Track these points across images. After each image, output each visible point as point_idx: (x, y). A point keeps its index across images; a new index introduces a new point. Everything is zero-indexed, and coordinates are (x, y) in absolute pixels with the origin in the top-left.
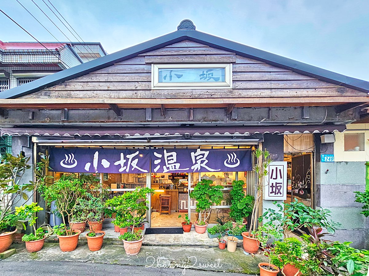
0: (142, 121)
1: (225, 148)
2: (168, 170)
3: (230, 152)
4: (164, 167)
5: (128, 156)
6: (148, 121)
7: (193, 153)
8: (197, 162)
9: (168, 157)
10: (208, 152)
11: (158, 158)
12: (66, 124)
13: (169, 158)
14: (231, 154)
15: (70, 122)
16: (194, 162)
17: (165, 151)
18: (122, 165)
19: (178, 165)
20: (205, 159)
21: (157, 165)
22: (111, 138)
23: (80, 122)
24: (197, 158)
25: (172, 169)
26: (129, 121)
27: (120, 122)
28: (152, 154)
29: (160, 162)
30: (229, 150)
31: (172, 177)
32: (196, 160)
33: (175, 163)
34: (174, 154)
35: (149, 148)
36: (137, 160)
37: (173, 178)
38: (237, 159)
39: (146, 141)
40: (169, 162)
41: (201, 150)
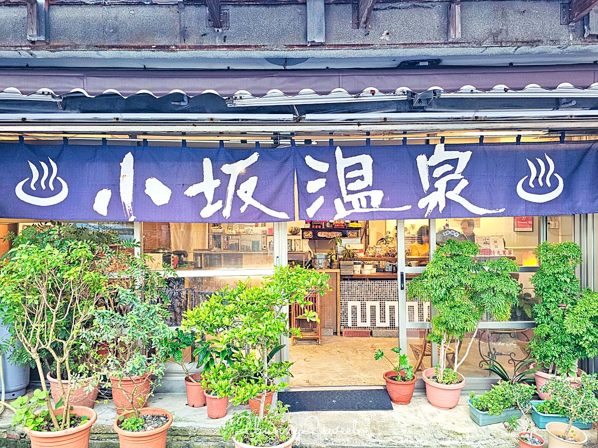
0: (293, 46)
1: (522, 140)
2: (349, 213)
3: (535, 152)
4: (338, 202)
5: (226, 168)
6: (314, 45)
7: (424, 156)
8: (436, 185)
9: (347, 170)
10: (469, 153)
11: (317, 175)
12: (41, 54)
13: (350, 175)
14: (539, 161)
15: (56, 48)
16: (426, 185)
17: (339, 152)
18: (210, 197)
19: (377, 196)
20: (460, 177)
21: (315, 196)
22: (180, 108)
23: (88, 47)
24: (437, 173)
25: (361, 207)
26: (249, 46)
27: (220, 47)
28: (299, 161)
29: (324, 185)
30: (531, 146)
31: (311, 233)
32: (432, 180)
33: (368, 188)
34: (366, 160)
35: (288, 142)
36: (253, 181)
37: (315, 234)
38: (556, 175)
39: (290, 117)
40: (352, 187)
41: (448, 148)
